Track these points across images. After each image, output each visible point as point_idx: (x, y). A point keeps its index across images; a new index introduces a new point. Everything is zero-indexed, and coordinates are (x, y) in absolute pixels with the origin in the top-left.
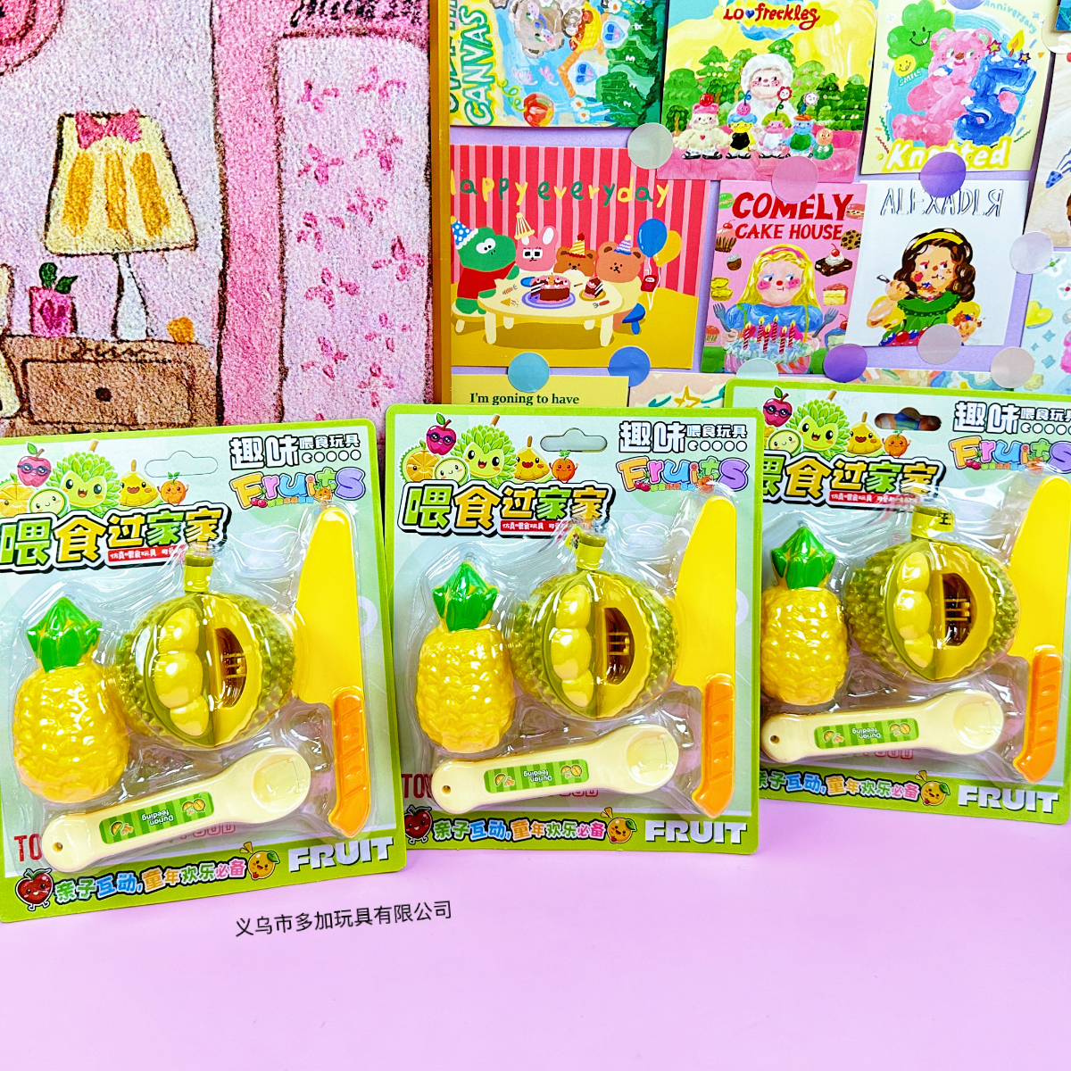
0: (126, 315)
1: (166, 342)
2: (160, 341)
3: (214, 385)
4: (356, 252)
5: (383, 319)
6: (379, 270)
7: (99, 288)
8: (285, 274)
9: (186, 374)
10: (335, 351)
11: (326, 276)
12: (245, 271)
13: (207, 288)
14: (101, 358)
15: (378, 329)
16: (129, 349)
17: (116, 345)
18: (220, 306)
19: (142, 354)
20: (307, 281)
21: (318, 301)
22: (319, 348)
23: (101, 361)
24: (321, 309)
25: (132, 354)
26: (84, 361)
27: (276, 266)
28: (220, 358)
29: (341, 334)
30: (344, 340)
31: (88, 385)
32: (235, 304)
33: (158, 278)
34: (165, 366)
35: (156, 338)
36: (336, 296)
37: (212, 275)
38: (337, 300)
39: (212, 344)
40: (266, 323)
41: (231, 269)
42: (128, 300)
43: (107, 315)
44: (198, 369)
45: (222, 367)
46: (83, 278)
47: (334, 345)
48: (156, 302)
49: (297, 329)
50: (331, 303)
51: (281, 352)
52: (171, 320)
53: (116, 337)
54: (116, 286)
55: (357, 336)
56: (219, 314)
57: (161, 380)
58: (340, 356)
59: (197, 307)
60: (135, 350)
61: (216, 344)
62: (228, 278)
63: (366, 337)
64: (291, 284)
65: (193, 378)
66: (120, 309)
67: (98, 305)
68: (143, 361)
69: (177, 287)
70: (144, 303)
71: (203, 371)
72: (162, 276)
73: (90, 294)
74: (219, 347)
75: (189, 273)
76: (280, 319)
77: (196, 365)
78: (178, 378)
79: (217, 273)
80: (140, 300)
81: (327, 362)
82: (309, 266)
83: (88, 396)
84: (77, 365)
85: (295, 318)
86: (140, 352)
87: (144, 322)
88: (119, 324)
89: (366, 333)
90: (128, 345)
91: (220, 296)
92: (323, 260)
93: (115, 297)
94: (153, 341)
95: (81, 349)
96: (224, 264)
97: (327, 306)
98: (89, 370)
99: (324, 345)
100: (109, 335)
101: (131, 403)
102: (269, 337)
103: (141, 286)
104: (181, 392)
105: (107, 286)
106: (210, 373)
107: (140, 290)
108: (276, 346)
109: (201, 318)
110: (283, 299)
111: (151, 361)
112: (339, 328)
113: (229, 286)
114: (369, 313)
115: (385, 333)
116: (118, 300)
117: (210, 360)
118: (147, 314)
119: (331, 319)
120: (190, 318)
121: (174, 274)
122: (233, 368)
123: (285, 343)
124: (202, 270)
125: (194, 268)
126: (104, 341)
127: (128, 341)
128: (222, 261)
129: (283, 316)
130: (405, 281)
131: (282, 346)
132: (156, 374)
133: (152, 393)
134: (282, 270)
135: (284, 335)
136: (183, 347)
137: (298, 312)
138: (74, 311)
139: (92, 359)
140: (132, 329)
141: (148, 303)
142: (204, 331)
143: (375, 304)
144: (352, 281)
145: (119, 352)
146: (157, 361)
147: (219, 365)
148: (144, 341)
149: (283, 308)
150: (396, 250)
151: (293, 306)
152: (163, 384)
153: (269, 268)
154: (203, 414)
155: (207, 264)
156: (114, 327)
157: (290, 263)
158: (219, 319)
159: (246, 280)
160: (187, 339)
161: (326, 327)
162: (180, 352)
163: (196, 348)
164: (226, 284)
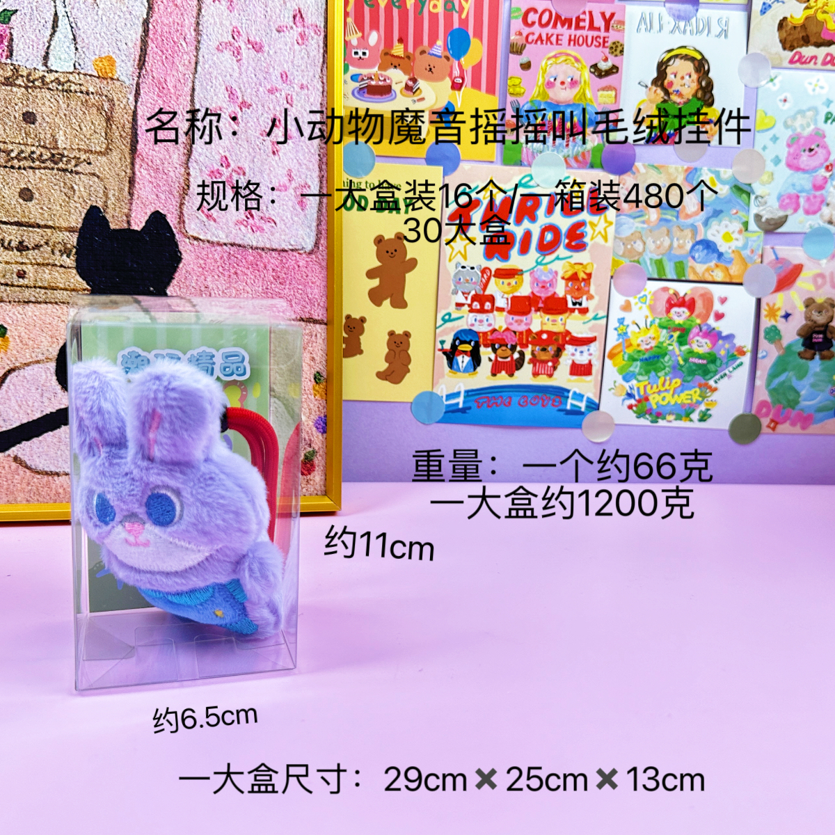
0: (58, 49)
1: (91, 76)
2: (85, 75)
3: (130, 119)
4: (263, 17)
5: (284, 76)
6: (282, 34)
7: (36, 22)
8: (200, 27)
9: (106, 106)
10: (240, 100)
11: (235, 33)
12: (166, 22)
13: (131, 32)
14: (31, 84)
15: (279, 84)
16: (57, 79)
17: (46, 74)
18: (141, 49)
19: (69, 84)
20: (219, 36)
21: (227, 54)
22: (227, 96)
23: (31, 87)
24: (230, 61)
25: (59, 83)
26: (15, 85)
27: (193, 20)
28: (137, 94)
29: (246, 85)
30: (249, 90)
31: (17, 108)
32: (155, 49)
33: (89, 19)
34: (88, 97)
35: (82, 71)
36: (244, 51)
37: (137, 22)
38: (244, 55)
39: (131, 82)
40: (181, 68)
41: (154, 18)
42: (61, 36)
43: (41, 47)
44: (117, 103)
45: (139, 104)
46: (23, 12)
47: (240, 95)
48: (85, 39)
49: (208, 77)
50: (239, 57)
51: (192, 96)
52: (97, 57)
53: (47, 66)
54: (51, 23)
55: (261, 89)
56: (140, 56)
57: (83, 109)
58: (244, 105)
59: (121, 48)
60: (62, 80)
61: (135, 82)
62: (150, 26)
63: (269, 91)
64: (205, 37)
65: (112, 109)
66: (52, 43)
67: (33, 37)
68: (68, 91)
69: (105, 29)
70: (75, 39)
71: (122, 105)
72: (92, 18)
73: (27, 27)
74: (138, 85)
75: (117, 18)
76: (194, 65)
77: (115, 99)
78: (98, 109)
79: (141, 20)
80: (72, 37)
81: (233, 109)
82: (221, 23)
83: (15, 118)
84: (9, 88)
85: (207, 66)
86: (66, 82)
87: (73, 56)
88: (50, 56)
89: (269, 87)
90: (56, 75)
91: (142, 40)
92: (233, 20)
93: (49, 32)
94: (79, 74)
95: (14, 74)
96: (148, 14)
97: (235, 59)
98: (19, 95)
99: (231, 94)
100: (40, 64)
101: (54, 127)
102: (182, 81)
103: (73, 25)
104: (100, 122)
105: (43, 21)
106: (127, 107)
107: (72, 27)
108: (188, 89)
109: (124, 58)
110: (197, 49)
111: (76, 92)
112: (245, 80)
113: (151, 33)
114: (271, 70)
115: (285, 89)
116: (52, 35)
117: (129, 96)
118: (77, 49)
119: (238, 70)
120: (114, 57)
121: (104, 18)
122: (149, 105)
123: (197, 88)
124: (128, 16)
125: (122, 15)
126: (35, 69)
127: (56, 72)
128: (146, 11)
129: (196, 63)
130: (304, 46)
131: (193, 90)
132: (79, 103)
133: (74, 121)
134: (198, 24)
135: (196, 81)
136: (105, 82)
137: (210, 62)
138: (12, 40)
139: (23, 84)
140: (62, 61)
141: (78, 40)
142: (125, 69)
143: (278, 62)
144: (258, 40)
145: (48, 80)
146: (82, 92)
147: (136, 102)
148: (71, 73)
149: (197, 57)
150: (297, 18)
151: (206, 56)
152: (84, 113)
153: (187, 21)
154: (118, 144)
155: (133, 12)
156: (46, 57)
157: (205, 19)
158: (140, 60)
159: (166, 29)
160: (110, 75)
161: (234, 77)
162: (102, 86)
163: (118, 83)
164: (148, 31)
